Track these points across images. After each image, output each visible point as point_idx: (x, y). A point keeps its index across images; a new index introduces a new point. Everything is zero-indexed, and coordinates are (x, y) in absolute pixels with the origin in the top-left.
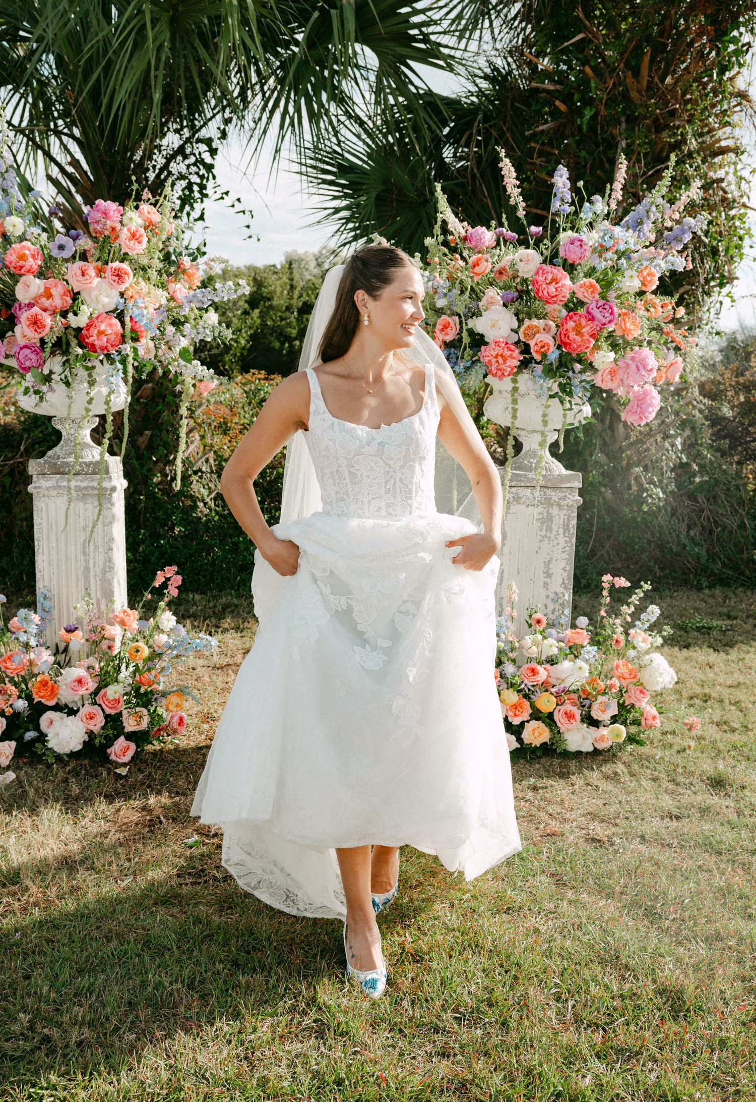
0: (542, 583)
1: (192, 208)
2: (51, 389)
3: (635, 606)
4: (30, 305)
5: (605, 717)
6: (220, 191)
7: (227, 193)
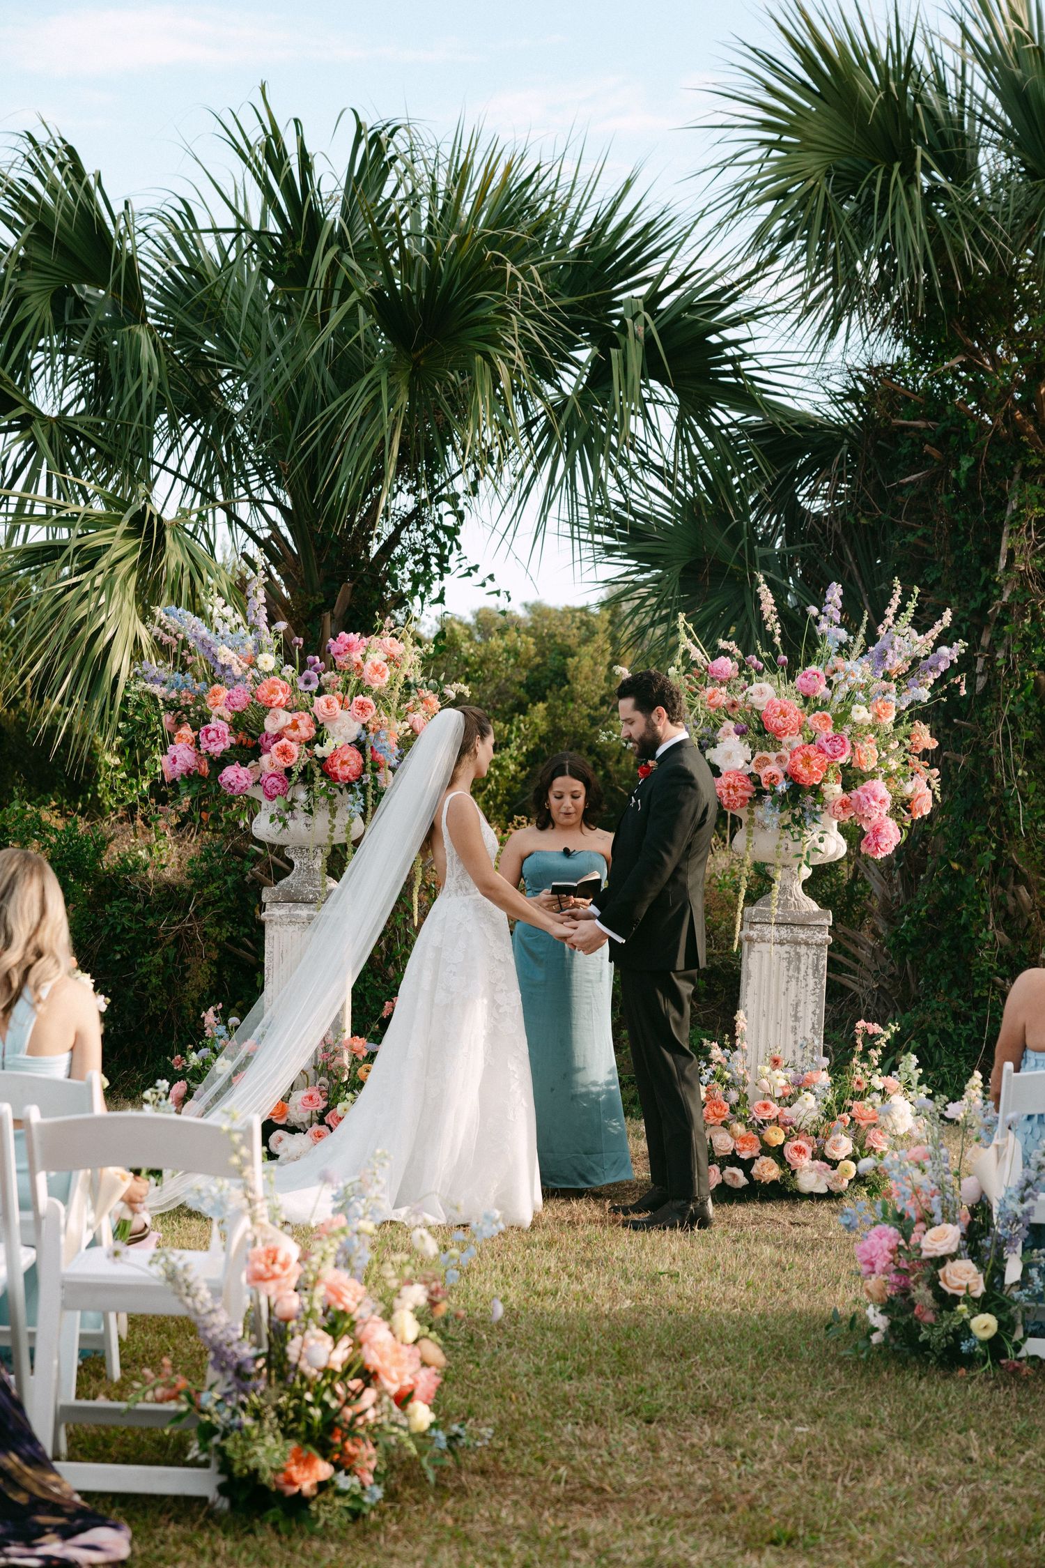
0: (789, 1029)
1: (428, 589)
2: (293, 818)
3: (882, 1048)
4: (278, 737)
5: (839, 1154)
6: (467, 564)
7: (476, 568)
